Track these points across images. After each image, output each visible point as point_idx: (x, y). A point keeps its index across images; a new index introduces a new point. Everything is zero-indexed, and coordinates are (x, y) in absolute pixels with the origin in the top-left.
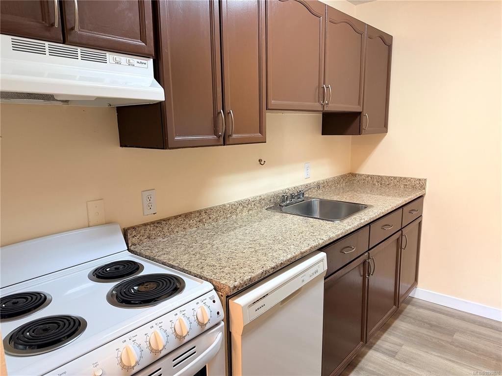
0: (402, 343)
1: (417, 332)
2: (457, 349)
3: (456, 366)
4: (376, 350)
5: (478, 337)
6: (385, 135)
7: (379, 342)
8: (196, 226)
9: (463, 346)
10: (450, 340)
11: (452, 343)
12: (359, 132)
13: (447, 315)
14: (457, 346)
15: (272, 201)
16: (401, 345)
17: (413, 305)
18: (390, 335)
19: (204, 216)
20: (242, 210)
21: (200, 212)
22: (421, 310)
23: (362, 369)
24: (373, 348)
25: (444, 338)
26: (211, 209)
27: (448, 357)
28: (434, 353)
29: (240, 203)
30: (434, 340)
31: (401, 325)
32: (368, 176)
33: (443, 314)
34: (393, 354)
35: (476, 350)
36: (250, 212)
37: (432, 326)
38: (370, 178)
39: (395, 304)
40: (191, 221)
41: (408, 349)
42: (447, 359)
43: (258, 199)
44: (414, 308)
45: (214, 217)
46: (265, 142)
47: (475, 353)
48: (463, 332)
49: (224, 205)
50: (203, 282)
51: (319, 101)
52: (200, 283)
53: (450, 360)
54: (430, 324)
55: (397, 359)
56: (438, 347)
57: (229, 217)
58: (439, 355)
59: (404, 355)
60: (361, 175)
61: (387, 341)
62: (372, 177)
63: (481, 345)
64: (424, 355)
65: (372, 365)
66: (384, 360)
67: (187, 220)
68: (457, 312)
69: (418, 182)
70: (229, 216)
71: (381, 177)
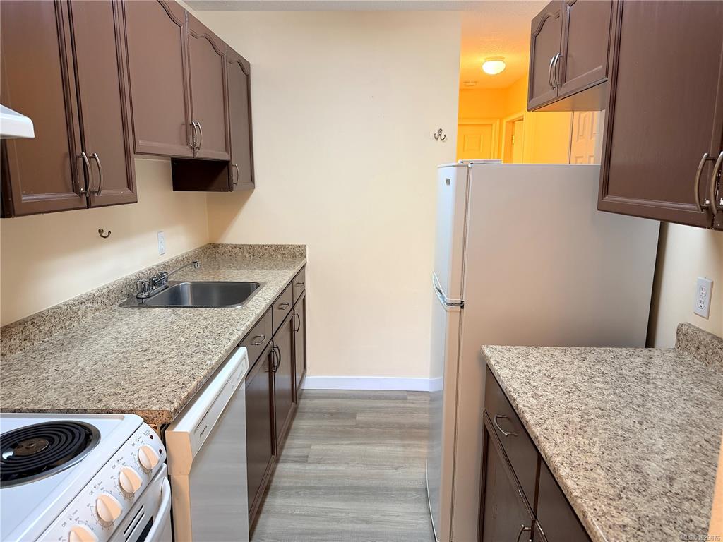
0: (309, 443)
1: (320, 426)
2: (363, 430)
3: (368, 448)
4: (285, 462)
5: (378, 412)
6: (252, 192)
7: (284, 452)
8: (20, 348)
9: (368, 425)
10: (354, 424)
11: (357, 426)
12: (229, 188)
13: (343, 398)
14: (362, 428)
15: (124, 293)
16: (309, 447)
17: (306, 398)
18: (293, 439)
19: (32, 329)
20: (85, 313)
21: (22, 323)
22: (316, 401)
23: (277, 489)
24: (280, 461)
25: (349, 423)
26: (40, 315)
27: (358, 442)
28: (343, 442)
29: (82, 301)
30: (339, 429)
31: (301, 424)
32: (236, 246)
33: (338, 398)
34: (304, 459)
35: (380, 425)
36: (97, 313)
37: (333, 414)
38: (238, 249)
39: (293, 401)
40: (12, 340)
41: (317, 448)
42: (358, 444)
43: (105, 291)
44: (308, 401)
45: (46, 328)
46: (136, 202)
47: (380, 428)
48: (363, 410)
49: (59, 308)
50: (124, 417)
51: (188, 144)
52: (119, 420)
53: (361, 444)
54: (329, 413)
55: (310, 463)
56: (346, 434)
57: (69, 326)
58: (349, 442)
59: (316, 455)
60: (226, 246)
61: (293, 448)
62: (241, 247)
63: (382, 418)
64: (335, 447)
65: (286, 479)
66: (298, 469)
67: (6, 340)
68: (351, 392)
69: (297, 249)
70: (68, 323)
71: (253, 247)
